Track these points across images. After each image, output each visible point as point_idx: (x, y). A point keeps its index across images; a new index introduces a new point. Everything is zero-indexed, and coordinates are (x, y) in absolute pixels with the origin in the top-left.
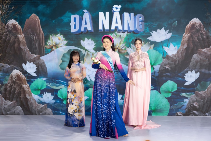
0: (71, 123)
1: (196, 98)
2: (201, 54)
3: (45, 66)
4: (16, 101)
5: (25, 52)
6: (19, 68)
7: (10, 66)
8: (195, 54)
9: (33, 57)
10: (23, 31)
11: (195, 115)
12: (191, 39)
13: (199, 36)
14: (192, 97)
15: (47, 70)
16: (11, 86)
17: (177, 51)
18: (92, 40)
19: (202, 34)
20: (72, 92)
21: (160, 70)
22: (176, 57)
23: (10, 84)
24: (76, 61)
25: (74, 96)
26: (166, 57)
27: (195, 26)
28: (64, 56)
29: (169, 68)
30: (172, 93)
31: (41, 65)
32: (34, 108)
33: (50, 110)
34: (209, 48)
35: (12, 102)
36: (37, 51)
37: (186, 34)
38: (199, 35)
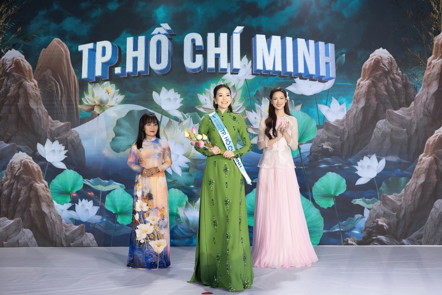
0: (142, 260)
1: (384, 208)
2: (393, 120)
3: (80, 144)
4: (20, 218)
5: (40, 116)
6: (27, 148)
7: (8, 145)
8: (381, 121)
9: (57, 127)
10: (35, 73)
11: (381, 243)
12: (374, 90)
13: (388, 83)
14: (375, 208)
15: (84, 153)
16: (11, 186)
17: (346, 113)
18: (175, 92)
19: (394, 80)
20: (145, 197)
21: (311, 152)
22: (343, 125)
23: (9, 181)
24: (152, 134)
25: (147, 205)
26: (324, 125)
27: (381, 65)
28: (118, 123)
29: (329, 147)
30: (337, 199)
31: (72, 142)
32: (57, 233)
33: (90, 236)
34: (408, 108)
35: (12, 221)
36: (64, 113)
37: (362, 80)
38: (388, 81)
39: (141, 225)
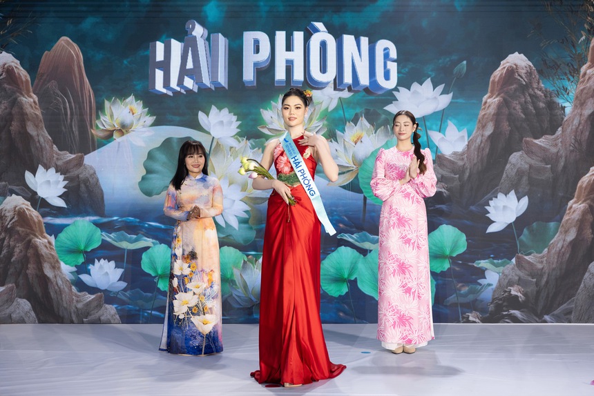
0: (180, 343)
1: (519, 272)
2: (532, 152)
3: (97, 184)
4: (14, 285)
5: (41, 145)
6: (22, 189)
8: (515, 153)
9: (64, 160)
10: (34, 86)
11: (515, 319)
12: (506, 111)
13: (525, 102)
14: (506, 272)
15: (103, 197)
17: (467, 143)
18: (229, 113)
19: (534, 97)
20: (186, 256)
22: (463, 159)
24: (196, 170)
25: (189, 267)
26: (436, 159)
27: (517, 76)
28: (151, 156)
29: (444, 190)
30: (453, 260)
31: (86, 181)
32: (65, 305)
33: (111, 309)
34: (553, 137)
35: (2, 289)
36: (75, 141)
37: (490, 97)
38: (526, 99)
39: (180, 294)
